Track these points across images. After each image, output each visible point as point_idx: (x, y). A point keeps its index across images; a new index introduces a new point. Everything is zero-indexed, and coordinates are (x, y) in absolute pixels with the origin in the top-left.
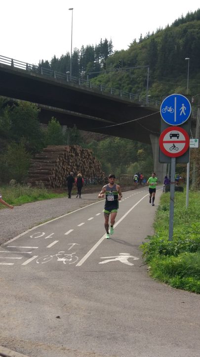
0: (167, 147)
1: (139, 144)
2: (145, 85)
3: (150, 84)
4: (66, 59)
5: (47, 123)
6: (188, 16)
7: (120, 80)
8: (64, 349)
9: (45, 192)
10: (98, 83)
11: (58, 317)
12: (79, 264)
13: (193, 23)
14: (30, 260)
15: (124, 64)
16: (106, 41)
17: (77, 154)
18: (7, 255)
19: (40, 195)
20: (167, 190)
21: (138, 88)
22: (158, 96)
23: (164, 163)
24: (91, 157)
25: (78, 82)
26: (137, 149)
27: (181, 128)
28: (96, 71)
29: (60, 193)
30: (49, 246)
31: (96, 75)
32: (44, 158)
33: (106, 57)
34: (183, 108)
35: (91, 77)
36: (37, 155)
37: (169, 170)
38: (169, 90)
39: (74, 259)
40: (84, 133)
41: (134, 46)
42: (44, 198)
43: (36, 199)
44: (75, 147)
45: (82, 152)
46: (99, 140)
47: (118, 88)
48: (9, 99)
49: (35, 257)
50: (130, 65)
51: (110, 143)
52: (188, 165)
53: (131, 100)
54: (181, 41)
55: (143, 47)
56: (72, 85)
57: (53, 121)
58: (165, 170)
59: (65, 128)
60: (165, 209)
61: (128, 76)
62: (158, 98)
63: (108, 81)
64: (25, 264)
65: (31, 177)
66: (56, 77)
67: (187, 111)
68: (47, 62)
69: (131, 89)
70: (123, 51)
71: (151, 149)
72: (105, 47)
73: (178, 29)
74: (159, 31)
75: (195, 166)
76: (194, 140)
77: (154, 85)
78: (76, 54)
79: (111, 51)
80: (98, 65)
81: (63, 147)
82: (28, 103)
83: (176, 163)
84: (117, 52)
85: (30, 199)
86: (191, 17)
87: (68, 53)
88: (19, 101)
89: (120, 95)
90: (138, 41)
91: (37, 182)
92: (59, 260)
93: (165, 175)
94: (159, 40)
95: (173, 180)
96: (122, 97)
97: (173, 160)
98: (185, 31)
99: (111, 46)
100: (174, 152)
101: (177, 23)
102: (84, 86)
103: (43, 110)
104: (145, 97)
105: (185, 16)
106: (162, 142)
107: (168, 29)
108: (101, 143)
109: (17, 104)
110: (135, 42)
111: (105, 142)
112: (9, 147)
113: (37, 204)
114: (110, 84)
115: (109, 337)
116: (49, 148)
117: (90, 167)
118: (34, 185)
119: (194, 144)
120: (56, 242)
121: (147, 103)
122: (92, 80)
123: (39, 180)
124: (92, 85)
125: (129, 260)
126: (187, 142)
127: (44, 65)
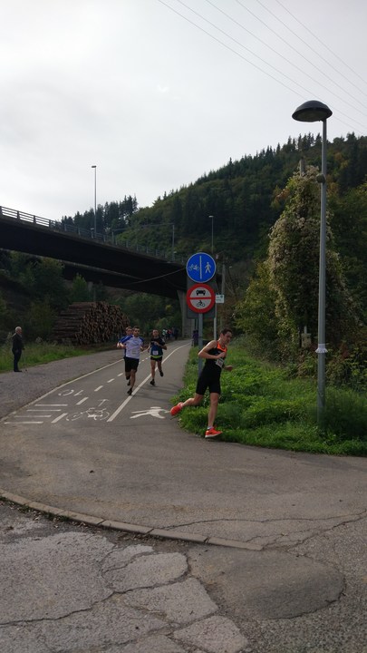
0: (194, 303)
1: (167, 300)
2: (171, 242)
3: (176, 240)
4: (89, 215)
5: (72, 279)
6: (211, 174)
7: (146, 236)
8: (98, 501)
9: (72, 349)
10: (123, 239)
11: (92, 472)
12: (110, 420)
13: (215, 181)
14: (60, 418)
15: (149, 221)
16: (130, 198)
17: (104, 311)
18: (35, 413)
19: (67, 352)
20: (196, 344)
21: (164, 244)
22: (184, 253)
23: (191, 318)
24: (119, 313)
25: (103, 239)
26: (165, 304)
27: (206, 285)
28: (121, 227)
29: (87, 350)
30: (79, 403)
31: (121, 232)
32: (70, 315)
33: (131, 214)
34: (208, 266)
35: (116, 233)
36: (62, 312)
37: (196, 324)
38: (195, 247)
39: (105, 415)
40: (110, 290)
41: (158, 203)
42: (72, 355)
43: (62, 357)
44: (102, 303)
45: (109, 308)
46: (126, 296)
47: (144, 245)
48: (31, 255)
49: (64, 414)
50: (155, 222)
51: (138, 299)
52: (215, 319)
53: (157, 257)
54: (204, 199)
55: (168, 205)
56: (97, 242)
57: (78, 278)
58: (193, 325)
59: (91, 284)
60: (194, 363)
61: (153, 233)
62: (184, 254)
63: (134, 237)
64: (54, 422)
65: (56, 334)
66: (80, 234)
67: (212, 269)
68: (70, 218)
69: (157, 245)
70: (147, 208)
71: (179, 305)
72: (129, 204)
73: (200, 187)
74: (182, 189)
75: (221, 320)
76: (219, 296)
77: (179, 242)
78: (100, 210)
79: (136, 208)
80: (123, 221)
81: (90, 304)
82: (52, 260)
83: (204, 318)
84: (141, 209)
85: (56, 357)
86: (213, 176)
87: (92, 210)
88: (42, 257)
89: (147, 252)
90: (162, 198)
91: (63, 340)
92: (90, 416)
93: (193, 329)
94: (183, 198)
95: (200, 334)
96: (148, 254)
97: (201, 316)
98: (208, 189)
99: (135, 203)
100: (200, 308)
101: (200, 182)
102: (109, 243)
103: (66, 266)
104: (170, 254)
105: (207, 175)
106: (189, 299)
107: (191, 187)
108: (128, 299)
109: (40, 261)
110: (159, 199)
111: (133, 298)
112: (33, 304)
113: (65, 362)
114: (136, 241)
115: (142, 487)
116: (75, 304)
117: (119, 323)
118: (60, 342)
119: (220, 299)
120: (85, 399)
121: (173, 259)
122: (118, 236)
123: (65, 338)
124: (117, 241)
125: (160, 413)
126: (213, 299)
127: (67, 221)
